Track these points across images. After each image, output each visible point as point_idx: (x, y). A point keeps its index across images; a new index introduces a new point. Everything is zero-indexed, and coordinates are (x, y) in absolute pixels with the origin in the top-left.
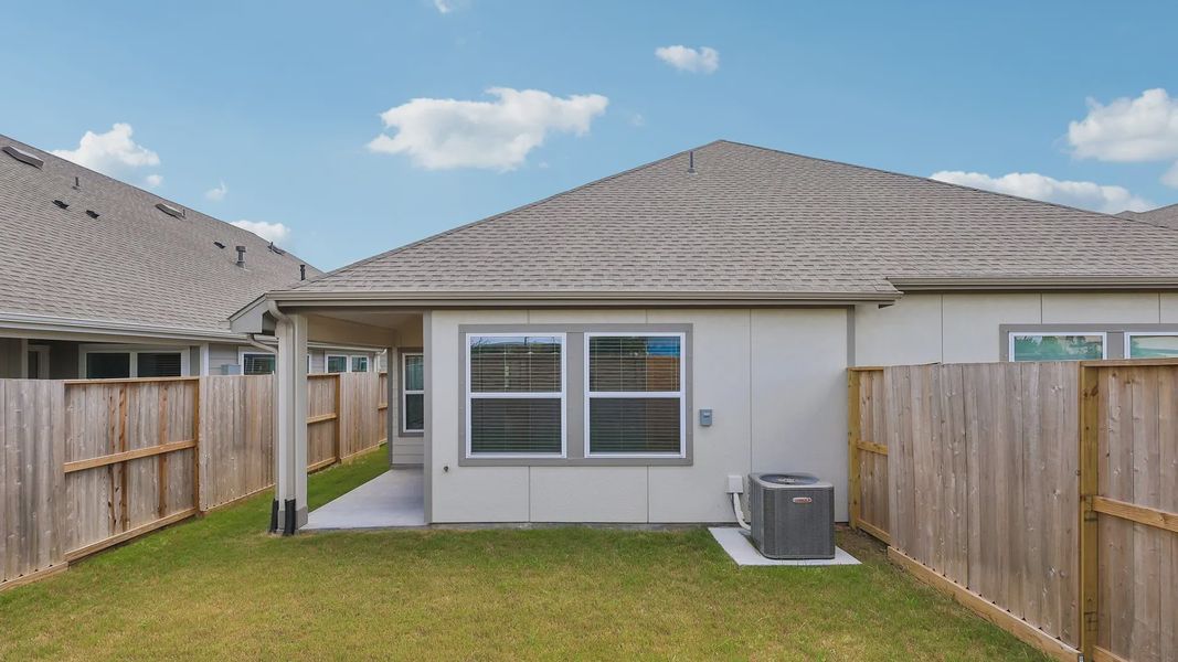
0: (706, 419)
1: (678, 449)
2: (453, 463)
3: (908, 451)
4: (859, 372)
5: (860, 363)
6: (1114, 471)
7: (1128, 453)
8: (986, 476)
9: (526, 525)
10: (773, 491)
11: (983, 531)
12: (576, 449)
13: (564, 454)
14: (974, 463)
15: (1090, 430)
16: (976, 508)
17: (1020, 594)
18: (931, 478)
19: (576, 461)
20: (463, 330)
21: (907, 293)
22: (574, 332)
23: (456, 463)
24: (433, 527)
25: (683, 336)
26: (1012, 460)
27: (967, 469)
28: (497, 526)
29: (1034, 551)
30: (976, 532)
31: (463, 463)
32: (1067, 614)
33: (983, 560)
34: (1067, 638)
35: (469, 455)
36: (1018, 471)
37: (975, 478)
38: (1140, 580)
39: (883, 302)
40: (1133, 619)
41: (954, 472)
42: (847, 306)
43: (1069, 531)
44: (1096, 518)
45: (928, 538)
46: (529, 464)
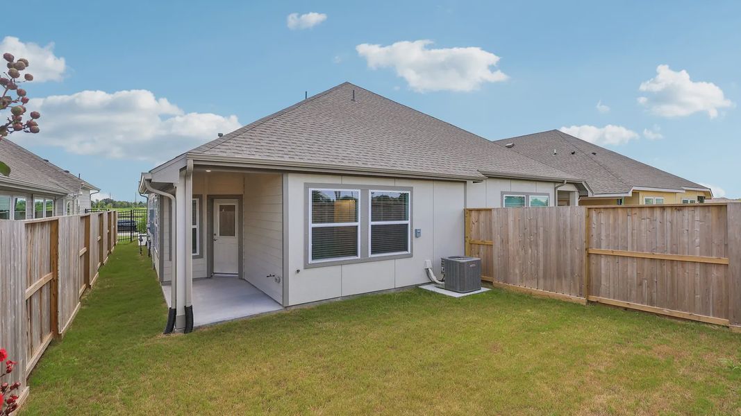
0: (418, 234)
1: (407, 250)
2: (301, 267)
3: (505, 241)
4: (471, 210)
5: (469, 207)
6: (594, 240)
7: (599, 234)
8: (546, 246)
9: (339, 299)
10: (463, 263)
11: (545, 266)
12: (364, 253)
13: (359, 257)
14: (541, 243)
15: (589, 229)
16: (541, 259)
17: (562, 285)
18: (518, 251)
19: (365, 260)
20: (307, 186)
21: (489, 177)
22: (365, 189)
23: (303, 267)
24: (288, 309)
25: (409, 192)
26: (558, 240)
27: (537, 245)
28: (324, 302)
29: (568, 269)
30: (541, 267)
31: (307, 266)
32: (581, 288)
33: (545, 277)
34: (581, 295)
35: (310, 261)
36: (560, 244)
37: (541, 248)
38: (603, 272)
39: (476, 181)
40: (601, 284)
41: (531, 247)
42: (462, 181)
43: (582, 261)
44: (589, 255)
45: (516, 274)
46: (341, 263)
